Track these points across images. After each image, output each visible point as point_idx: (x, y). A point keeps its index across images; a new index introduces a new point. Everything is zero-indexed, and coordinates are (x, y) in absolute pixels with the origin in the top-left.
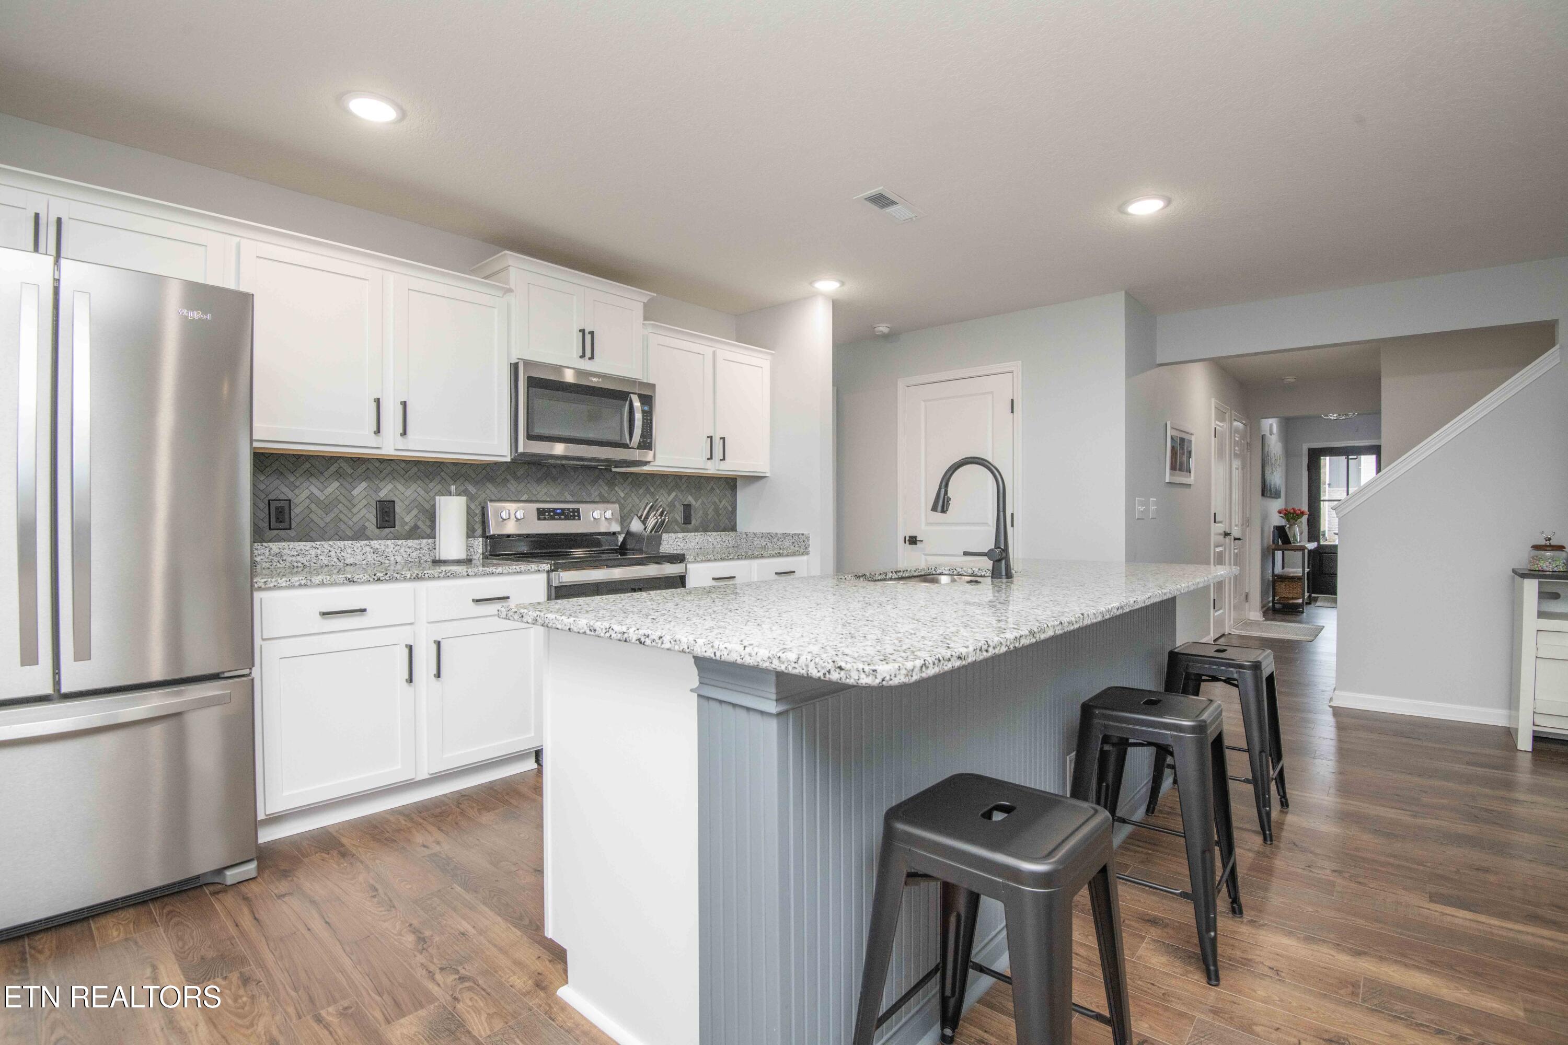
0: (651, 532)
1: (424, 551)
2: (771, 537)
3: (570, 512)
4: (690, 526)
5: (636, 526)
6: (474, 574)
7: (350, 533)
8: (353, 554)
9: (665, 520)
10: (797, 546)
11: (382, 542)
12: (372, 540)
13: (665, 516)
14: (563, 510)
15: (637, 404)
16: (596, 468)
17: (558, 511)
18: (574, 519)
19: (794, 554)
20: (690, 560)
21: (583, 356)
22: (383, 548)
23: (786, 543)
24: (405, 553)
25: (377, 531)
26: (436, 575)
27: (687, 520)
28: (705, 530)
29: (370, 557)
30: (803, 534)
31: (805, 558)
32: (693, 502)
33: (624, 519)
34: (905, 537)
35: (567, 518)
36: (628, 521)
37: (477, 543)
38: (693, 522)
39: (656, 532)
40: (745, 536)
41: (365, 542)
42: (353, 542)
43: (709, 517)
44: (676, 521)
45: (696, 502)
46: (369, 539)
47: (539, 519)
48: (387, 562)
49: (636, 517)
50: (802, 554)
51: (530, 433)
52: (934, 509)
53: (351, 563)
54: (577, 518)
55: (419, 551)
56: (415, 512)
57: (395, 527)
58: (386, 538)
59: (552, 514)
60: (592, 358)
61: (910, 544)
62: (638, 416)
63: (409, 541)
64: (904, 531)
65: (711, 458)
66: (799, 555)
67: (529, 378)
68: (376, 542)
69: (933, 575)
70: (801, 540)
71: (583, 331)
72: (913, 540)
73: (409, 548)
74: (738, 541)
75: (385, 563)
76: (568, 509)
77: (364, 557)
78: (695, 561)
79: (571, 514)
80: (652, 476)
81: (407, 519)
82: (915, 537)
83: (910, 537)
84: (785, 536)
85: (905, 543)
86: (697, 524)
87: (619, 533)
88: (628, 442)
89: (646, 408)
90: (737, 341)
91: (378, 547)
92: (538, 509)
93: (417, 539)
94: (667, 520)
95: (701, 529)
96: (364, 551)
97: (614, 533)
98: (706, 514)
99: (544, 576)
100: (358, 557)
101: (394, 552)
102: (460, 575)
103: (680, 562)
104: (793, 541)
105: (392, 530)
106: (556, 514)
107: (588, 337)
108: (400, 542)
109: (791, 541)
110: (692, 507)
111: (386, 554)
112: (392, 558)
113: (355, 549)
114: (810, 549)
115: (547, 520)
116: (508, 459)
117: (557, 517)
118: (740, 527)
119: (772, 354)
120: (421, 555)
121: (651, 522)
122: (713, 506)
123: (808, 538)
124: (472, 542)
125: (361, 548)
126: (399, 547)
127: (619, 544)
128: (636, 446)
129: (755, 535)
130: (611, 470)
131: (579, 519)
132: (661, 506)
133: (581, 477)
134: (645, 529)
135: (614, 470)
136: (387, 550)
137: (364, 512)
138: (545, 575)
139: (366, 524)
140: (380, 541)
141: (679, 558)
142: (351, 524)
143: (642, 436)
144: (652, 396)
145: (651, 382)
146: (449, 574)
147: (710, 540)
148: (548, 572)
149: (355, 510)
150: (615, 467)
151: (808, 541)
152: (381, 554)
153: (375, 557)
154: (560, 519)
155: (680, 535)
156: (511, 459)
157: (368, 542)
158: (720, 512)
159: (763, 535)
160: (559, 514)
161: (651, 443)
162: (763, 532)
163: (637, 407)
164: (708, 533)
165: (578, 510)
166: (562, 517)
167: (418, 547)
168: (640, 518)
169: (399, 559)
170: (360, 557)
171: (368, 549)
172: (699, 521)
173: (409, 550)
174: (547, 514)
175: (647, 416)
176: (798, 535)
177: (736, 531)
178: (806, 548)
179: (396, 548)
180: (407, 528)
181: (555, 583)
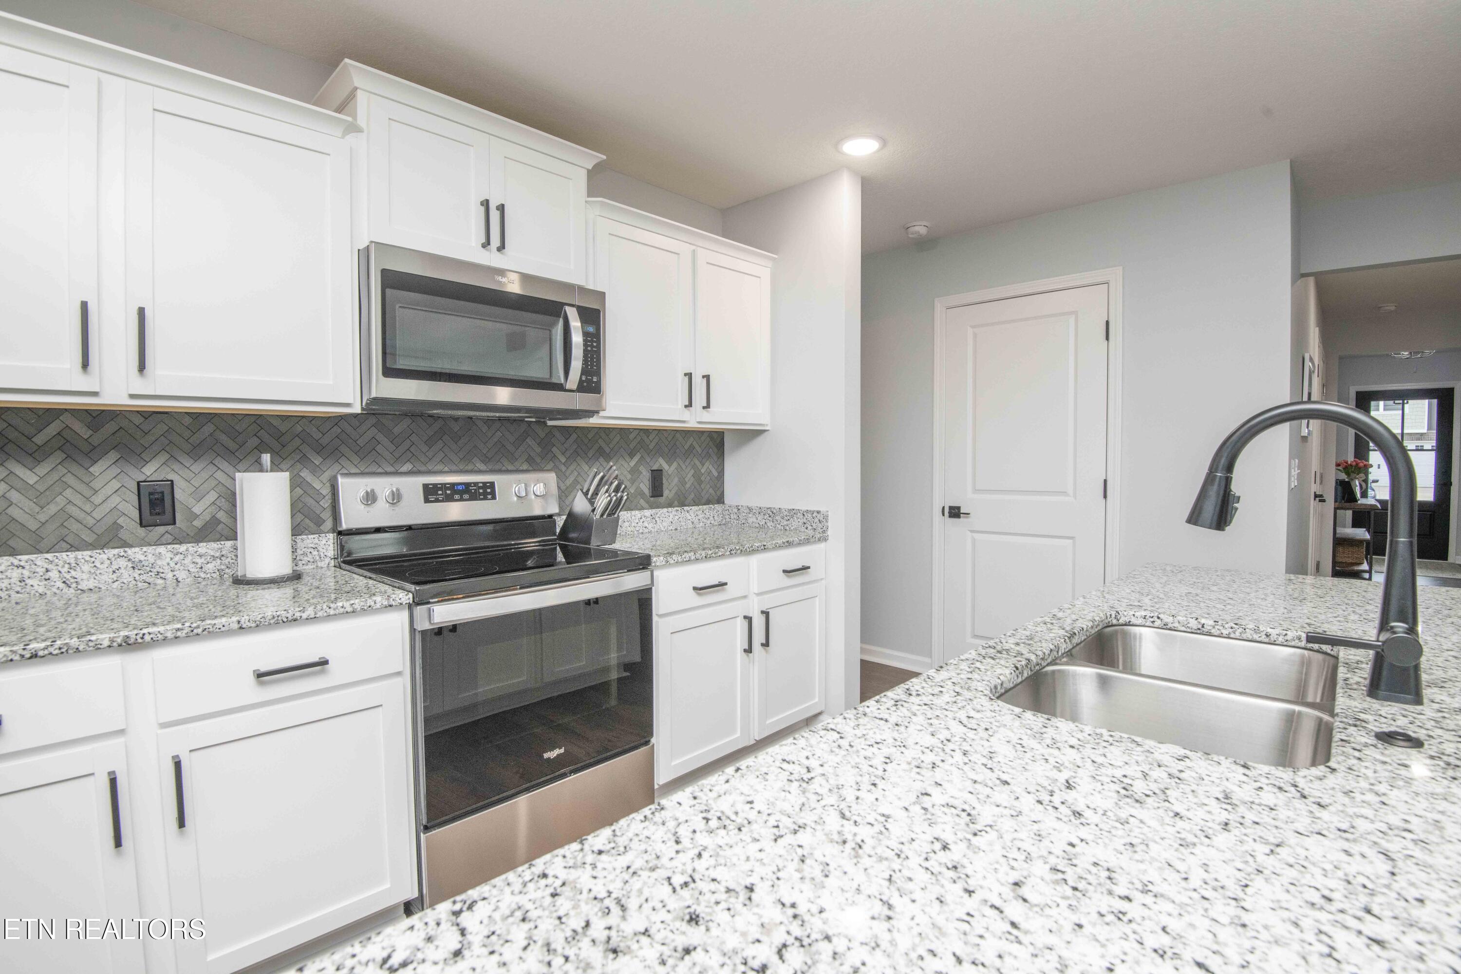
0: (602, 515)
1: (229, 559)
2: (772, 513)
3: (480, 488)
4: (661, 500)
5: (580, 505)
6: (254, 625)
7: (89, 537)
8: (94, 573)
9: (622, 497)
10: (810, 527)
11: (150, 549)
12: (131, 546)
13: (623, 492)
14: (467, 485)
15: (575, 323)
16: (521, 420)
17: (460, 487)
18: (485, 498)
19: (807, 541)
20: (658, 564)
21: (486, 244)
22: (151, 559)
23: (794, 523)
24: (193, 565)
25: (141, 532)
26: (169, 635)
27: (657, 490)
28: (682, 504)
29: (127, 575)
30: (818, 512)
31: (822, 545)
32: (665, 466)
33: (564, 495)
34: (944, 508)
35: (474, 497)
36: (570, 498)
37: (324, 542)
38: (666, 493)
39: (609, 515)
40: (736, 510)
41: (116, 551)
42: (94, 553)
43: (688, 486)
44: (642, 494)
45: (670, 466)
46: (125, 545)
47: (427, 501)
48: (160, 581)
49: (580, 494)
50: (819, 540)
51: (388, 365)
52: (1194, 518)
53: (91, 587)
54: (489, 497)
55: (218, 561)
56: (212, 496)
57: (174, 523)
58: (157, 543)
59: (448, 492)
60: (502, 248)
61: (950, 517)
62: (577, 339)
63: (201, 544)
64: (941, 500)
65: (690, 405)
66: (815, 542)
67: (384, 271)
68: (137, 549)
69: (1113, 625)
70: (816, 520)
71: (486, 204)
72: (955, 512)
73: (200, 556)
74: (727, 517)
75: (155, 584)
76: (476, 484)
77: (114, 576)
78: (667, 565)
79: (481, 491)
80: (606, 431)
81: (197, 510)
82: (959, 508)
83: (951, 508)
84: (793, 513)
85: (943, 515)
86: (671, 495)
87: (559, 515)
88: (562, 381)
89: (591, 329)
90: (723, 236)
91: (142, 558)
92: (426, 487)
93: (215, 541)
94: (625, 498)
95: (676, 502)
96: (114, 567)
97: (550, 516)
98: (683, 482)
99: (403, 616)
100: (104, 577)
101: (172, 564)
102: (223, 629)
103: (643, 568)
104: (805, 521)
105: (170, 528)
106: (456, 492)
107: (495, 216)
108: (183, 548)
109: (802, 521)
110: (664, 473)
111: (157, 569)
112: (170, 575)
113: (98, 564)
114: (829, 532)
115: (442, 501)
116: (357, 409)
117: (457, 497)
118: (727, 500)
119: (775, 259)
120: (223, 567)
121: (602, 501)
122: (692, 471)
123: (826, 518)
124: (316, 541)
125: (109, 562)
126: (182, 557)
127: (558, 530)
128: (575, 387)
129: (750, 509)
130: (545, 423)
131: (494, 498)
132: (616, 478)
133: (499, 434)
134: (593, 510)
135: (550, 423)
136: (159, 562)
137: (115, 500)
138: (405, 614)
139: (120, 521)
140: (145, 549)
141: (643, 562)
142: (90, 521)
143: (584, 372)
144: (598, 311)
145: (599, 289)
146: (199, 631)
147: (689, 518)
148: (410, 607)
149: (97, 499)
150: (550, 419)
151: (827, 522)
152: (148, 569)
153: (136, 575)
154: (461, 500)
155: (648, 513)
156: (363, 409)
157: (122, 550)
158: (703, 478)
159: (761, 511)
160: (461, 493)
161: (599, 383)
162: (762, 506)
163: (575, 327)
164: (686, 508)
165: (492, 485)
166: (466, 496)
167: (218, 554)
168: (586, 494)
169: (182, 575)
170: (107, 577)
171: (122, 563)
172: (673, 492)
173: (200, 561)
174: (440, 492)
175: (592, 341)
176: (813, 512)
177: (723, 503)
178: (824, 532)
179: (177, 558)
180: (198, 523)
181: (423, 625)
